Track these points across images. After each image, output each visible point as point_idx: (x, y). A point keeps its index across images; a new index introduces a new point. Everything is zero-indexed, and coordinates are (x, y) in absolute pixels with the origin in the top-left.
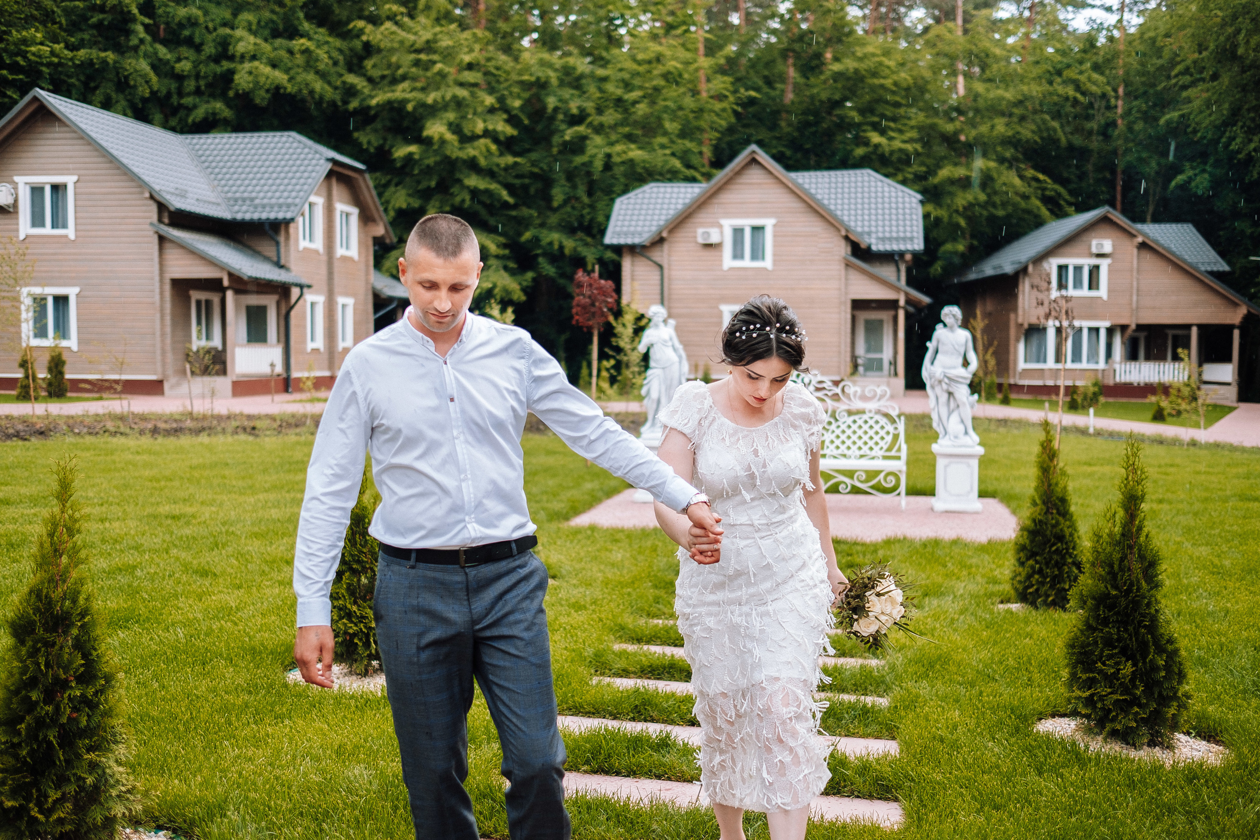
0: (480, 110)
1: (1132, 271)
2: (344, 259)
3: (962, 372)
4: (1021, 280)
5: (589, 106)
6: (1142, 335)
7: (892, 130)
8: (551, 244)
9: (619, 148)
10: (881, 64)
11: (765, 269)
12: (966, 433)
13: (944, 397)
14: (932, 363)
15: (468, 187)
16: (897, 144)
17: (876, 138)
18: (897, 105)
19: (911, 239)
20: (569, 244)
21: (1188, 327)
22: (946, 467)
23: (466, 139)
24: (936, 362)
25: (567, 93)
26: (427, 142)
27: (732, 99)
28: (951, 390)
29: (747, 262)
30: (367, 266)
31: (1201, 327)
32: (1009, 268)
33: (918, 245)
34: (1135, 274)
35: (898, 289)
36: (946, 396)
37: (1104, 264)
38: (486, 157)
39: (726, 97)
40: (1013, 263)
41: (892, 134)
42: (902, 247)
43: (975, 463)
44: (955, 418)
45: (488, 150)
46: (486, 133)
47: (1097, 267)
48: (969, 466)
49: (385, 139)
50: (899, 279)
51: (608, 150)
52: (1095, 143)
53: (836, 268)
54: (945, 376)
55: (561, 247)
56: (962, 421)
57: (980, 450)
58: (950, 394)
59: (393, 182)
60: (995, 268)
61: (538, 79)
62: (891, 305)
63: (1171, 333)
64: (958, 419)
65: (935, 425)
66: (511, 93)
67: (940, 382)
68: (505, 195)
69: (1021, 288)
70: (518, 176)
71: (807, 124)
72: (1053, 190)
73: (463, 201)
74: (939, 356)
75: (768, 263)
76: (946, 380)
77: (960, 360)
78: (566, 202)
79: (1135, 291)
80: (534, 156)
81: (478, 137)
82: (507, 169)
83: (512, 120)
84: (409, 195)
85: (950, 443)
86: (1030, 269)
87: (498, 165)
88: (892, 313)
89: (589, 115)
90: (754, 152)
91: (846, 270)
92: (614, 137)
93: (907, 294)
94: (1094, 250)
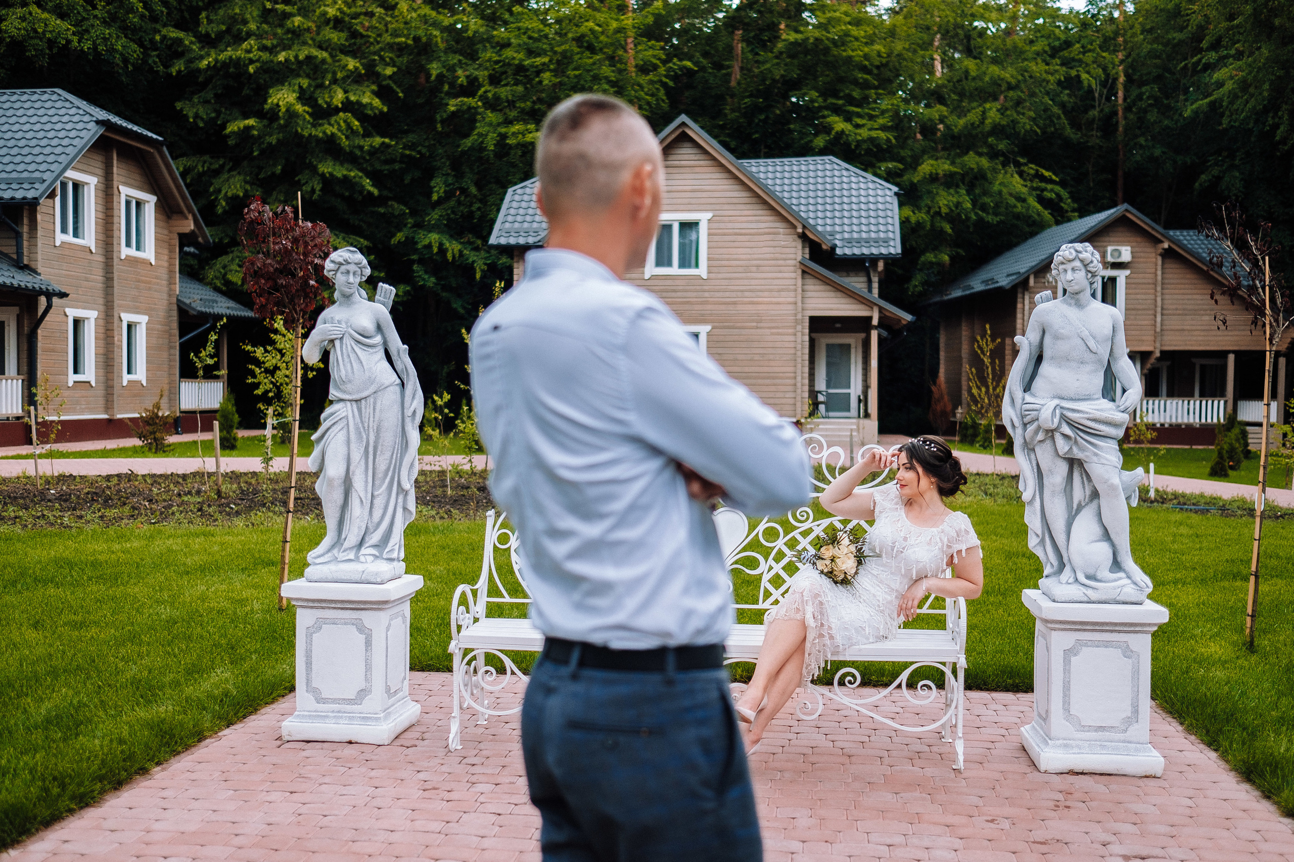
0: (339, 75)
1: (1155, 284)
2: (131, 260)
3: (1103, 408)
4: (1020, 295)
5: (482, 75)
6: (1165, 365)
7: (859, 116)
8: (429, 246)
9: (517, 128)
10: (847, 34)
11: (699, 277)
12: (1116, 565)
13: (1057, 473)
14: (1027, 388)
15: (323, 175)
16: (864, 133)
17: (840, 125)
18: (866, 86)
19: (886, 241)
20: (453, 247)
21: (1223, 354)
22: (1069, 653)
23: (322, 113)
24: (1038, 383)
25: (454, 59)
26: (271, 116)
27: (662, 70)
28: (1077, 454)
29: (674, 270)
30: (171, 272)
31: (1238, 354)
32: (1004, 282)
33: (895, 248)
34: (1159, 288)
35: (870, 304)
36: (1063, 467)
37: (1122, 276)
38: (347, 137)
39: (655, 67)
40: (1008, 275)
41: (859, 121)
42: (875, 251)
43: (1143, 645)
44: (1085, 525)
45: (349, 126)
46: (348, 106)
47: (1113, 280)
48: (1128, 652)
49: (219, 113)
50: (870, 290)
51: (503, 130)
52: (1095, 139)
53: (792, 275)
54: (1063, 417)
55: (442, 251)
56: (1106, 536)
57: (1158, 613)
58: (1074, 463)
59: (227, 167)
60: (985, 282)
61: (417, 39)
62: (861, 325)
63: (1198, 362)
64: (1097, 530)
65: (1032, 542)
66: (382, 58)
67: (1051, 433)
68: (367, 184)
69: (1019, 306)
70: (386, 162)
71: (755, 109)
72: (1052, 190)
73: (313, 191)
74: (1046, 368)
75: (702, 271)
76: (1066, 430)
77: (1098, 380)
78: (449, 195)
79: (1159, 309)
80: (412, 138)
81: (337, 110)
82: (374, 152)
83: (383, 93)
84: (246, 182)
85: (1075, 591)
86: (1032, 281)
87: (361, 148)
88: (863, 335)
89: (480, 86)
90: (683, 124)
91: (803, 278)
92: (513, 114)
93: (881, 310)
94: (1110, 259)
